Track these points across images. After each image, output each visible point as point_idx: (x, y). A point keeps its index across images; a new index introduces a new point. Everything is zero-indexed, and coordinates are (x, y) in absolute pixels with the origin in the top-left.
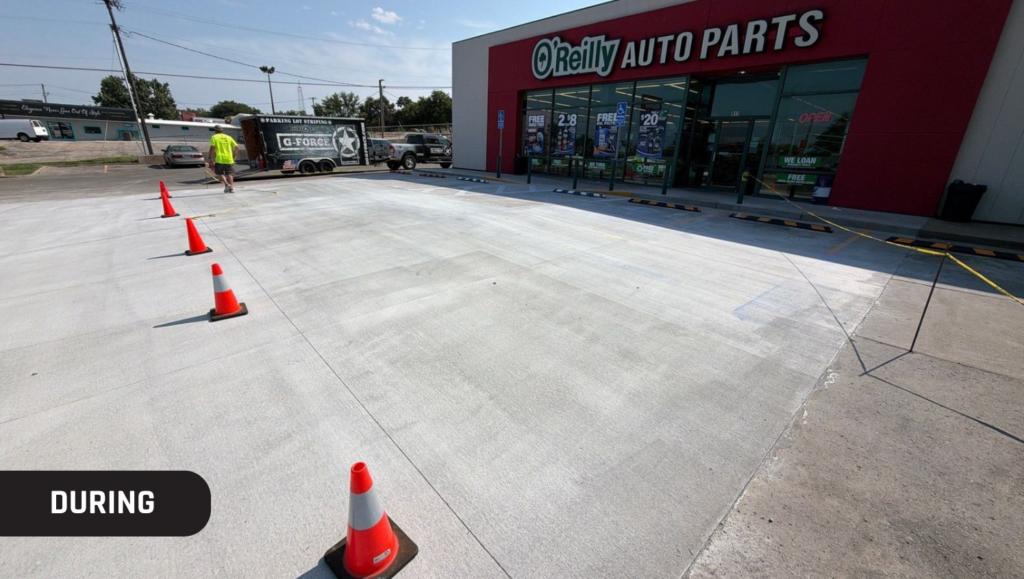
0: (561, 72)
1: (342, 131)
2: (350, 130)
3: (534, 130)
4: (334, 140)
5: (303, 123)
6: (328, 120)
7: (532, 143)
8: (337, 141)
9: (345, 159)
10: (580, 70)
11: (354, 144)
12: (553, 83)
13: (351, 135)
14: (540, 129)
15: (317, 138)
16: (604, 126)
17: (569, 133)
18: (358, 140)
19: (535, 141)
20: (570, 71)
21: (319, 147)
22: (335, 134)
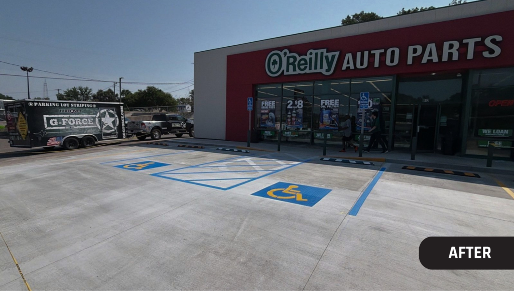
0: (291, 72)
1: (105, 113)
2: (112, 111)
3: (266, 111)
4: (97, 119)
5: (70, 106)
6: (93, 104)
7: (266, 119)
8: (100, 120)
9: (106, 134)
10: (307, 71)
11: (114, 123)
12: (283, 79)
13: (111, 115)
14: (271, 111)
15: (82, 118)
16: (326, 109)
17: (297, 113)
18: (118, 119)
19: (268, 119)
20: (298, 72)
21: (83, 125)
22: (98, 115)
